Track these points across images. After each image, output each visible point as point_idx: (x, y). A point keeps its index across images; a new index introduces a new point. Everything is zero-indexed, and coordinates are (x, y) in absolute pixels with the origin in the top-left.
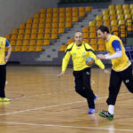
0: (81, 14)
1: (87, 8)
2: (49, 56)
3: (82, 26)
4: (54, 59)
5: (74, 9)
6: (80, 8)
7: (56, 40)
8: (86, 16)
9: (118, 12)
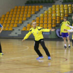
0: (37, 10)
1: (40, 7)
2: (16, 33)
3: (37, 17)
4: (19, 35)
5: (33, 7)
6: (37, 6)
7: (21, 24)
8: (39, 11)
9: (57, 9)
